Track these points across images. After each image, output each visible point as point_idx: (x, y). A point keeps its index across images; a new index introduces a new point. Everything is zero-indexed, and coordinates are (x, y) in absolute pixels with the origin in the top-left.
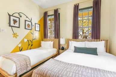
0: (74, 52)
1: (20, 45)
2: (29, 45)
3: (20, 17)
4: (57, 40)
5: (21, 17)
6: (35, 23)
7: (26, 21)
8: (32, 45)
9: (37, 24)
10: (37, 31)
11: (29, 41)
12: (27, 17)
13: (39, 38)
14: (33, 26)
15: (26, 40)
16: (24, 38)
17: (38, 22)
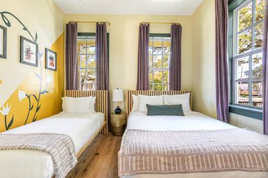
0: (148, 115)
1: (6, 111)
2: (30, 110)
3: (5, 26)
4: (105, 92)
5: (9, 25)
6: (46, 49)
7: (21, 39)
8: (38, 109)
9: (51, 51)
10: (51, 69)
11: (32, 97)
12: (25, 29)
13: (55, 90)
14: (41, 55)
15: (22, 96)
16: (17, 90)
17: (53, 46)
